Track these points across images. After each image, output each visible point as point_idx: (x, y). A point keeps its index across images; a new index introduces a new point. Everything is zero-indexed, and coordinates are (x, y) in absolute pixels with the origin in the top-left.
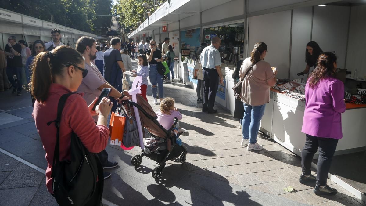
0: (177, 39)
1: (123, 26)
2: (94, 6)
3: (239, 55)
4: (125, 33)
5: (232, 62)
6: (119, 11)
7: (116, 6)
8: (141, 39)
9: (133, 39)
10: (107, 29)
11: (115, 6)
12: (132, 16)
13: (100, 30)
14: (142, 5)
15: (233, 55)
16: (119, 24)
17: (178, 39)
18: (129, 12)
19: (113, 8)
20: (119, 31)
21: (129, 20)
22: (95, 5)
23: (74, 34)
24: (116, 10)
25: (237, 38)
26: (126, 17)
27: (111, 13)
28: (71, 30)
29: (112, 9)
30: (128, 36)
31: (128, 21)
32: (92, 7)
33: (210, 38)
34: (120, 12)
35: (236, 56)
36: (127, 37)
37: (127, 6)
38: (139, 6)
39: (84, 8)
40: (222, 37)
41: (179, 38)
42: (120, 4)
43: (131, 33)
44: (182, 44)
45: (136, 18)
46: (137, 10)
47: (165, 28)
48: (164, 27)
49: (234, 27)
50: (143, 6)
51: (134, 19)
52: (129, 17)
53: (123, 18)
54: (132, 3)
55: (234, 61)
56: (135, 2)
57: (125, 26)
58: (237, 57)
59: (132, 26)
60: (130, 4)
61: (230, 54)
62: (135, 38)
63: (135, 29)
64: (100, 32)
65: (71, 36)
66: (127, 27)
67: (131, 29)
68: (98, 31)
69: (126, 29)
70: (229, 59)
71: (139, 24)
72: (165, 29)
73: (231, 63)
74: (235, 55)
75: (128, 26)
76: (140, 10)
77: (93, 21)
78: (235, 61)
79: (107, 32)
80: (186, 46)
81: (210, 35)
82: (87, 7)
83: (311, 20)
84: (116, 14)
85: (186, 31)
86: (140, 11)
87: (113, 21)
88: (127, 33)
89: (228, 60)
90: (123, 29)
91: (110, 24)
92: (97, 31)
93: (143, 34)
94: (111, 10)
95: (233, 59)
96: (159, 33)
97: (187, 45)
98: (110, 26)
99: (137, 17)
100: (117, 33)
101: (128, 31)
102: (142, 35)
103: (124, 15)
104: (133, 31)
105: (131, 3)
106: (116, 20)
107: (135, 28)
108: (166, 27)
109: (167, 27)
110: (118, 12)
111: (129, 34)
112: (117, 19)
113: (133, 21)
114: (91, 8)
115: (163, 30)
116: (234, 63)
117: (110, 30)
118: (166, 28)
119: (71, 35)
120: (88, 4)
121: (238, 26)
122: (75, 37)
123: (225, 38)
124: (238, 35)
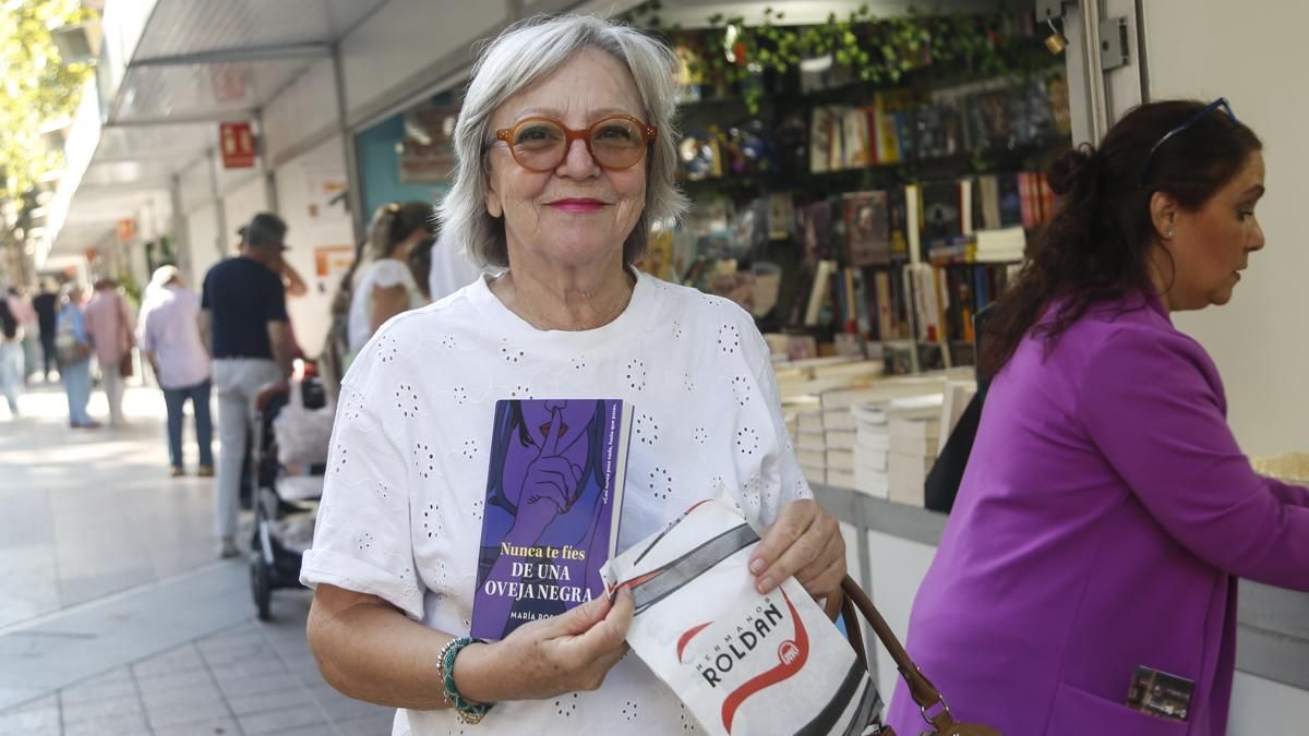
3: (918, 265)
5: (845, 342)
15: (853, 274)
25: (827, 148)
35: (882, 280)
40: (700, 154)
41: (345, 197)
47: (240, 140)
48: (232, 133)
55: (864, 325)
58: (896, 287)
61: (816, 268)
70: (811, 318)
73: (833, 354)
74: (869, 272)
78: (875, 323)
89: (800, 329)
93: (120, 224)
95: (851, 315)
108: (245, 127)
109: (252, 130)
115: (229, 159)
116: (875, 348)
121: (856, 7)
123: (727, 156)
124: (827, 127)
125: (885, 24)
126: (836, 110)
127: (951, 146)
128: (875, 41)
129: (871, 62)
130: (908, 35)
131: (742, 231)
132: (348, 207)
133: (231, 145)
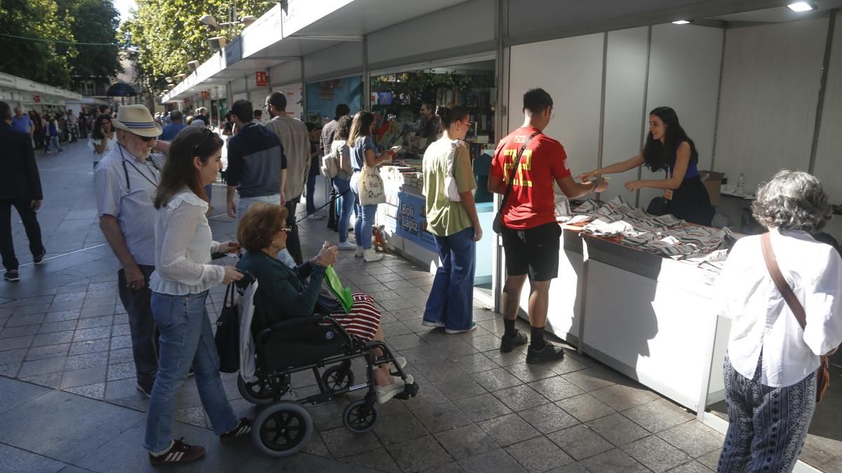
0: (298, 103)
1: (147, 74)
2: (71, 23)
4: (155, 89)
6: (137, 36)
7: (127, 23)
8: (195, 105)
9: (176, 103)
10: (107, 81)
11: (125, 25)
12: (171, 48)
13: (89, 82)
14: (196, 22)
16: (138, 67)
17: (300, 104)
18: (164, 40)
19: (121, 29)
20: (138, 84)
21: (163, 59)
22: (73, 19)
23: (20, 92)
24: (127, 33)
25: (441, 99)
26: (155, 51)
27: (116, 41)
28: (10, 81)
29: (118, 30)
30: (163, 96)
31: (161, 60)
32: (65, 23)
33: (376, 99)
34: (139, 40)
36: (159, 101)
37: (158, 24)
38: (190, 24)
39: (41, 25)
40: (405, 98)
41: (301, 102)
42: (138, 20)
43: (170, 89)
44: (310, 115)
45: (182, 54)
46: (184, 33)
47: (262, 77)
48: (259, 74)
49: (444, 73)
50: (202, 23)
51: (177, 56)
52: (164, 50)
53: (148, 52)
54: (171, 17)
56: (177, 14)
57: (154, 74)
59: (172, 74)
60: (166, 19)
62: (180, 103)
63: (182, 79)
64: (88, 88)
65: (12, 96)
66: (158, 76)
67: (170, 81)
68: (83, 85)
69: (156, 79)
71: (194, 67)
72: (262, 79)
75: (163, 72)
76: (193, 34)
77: (69, 59)
79: (107, 88)
80: (320, 119)
81: (378, 94)
82: (51, 23)
83: (645, 58)
84: (128, 43)
85: (319, 83)
86: (194, 36)
87: (121, 60)
88: (159, 91)
90: (148, 79)
91: (116, 67)
92: (81, 85)
93: (202, 92)
94: (116, 33)
96: (247, 89)
97: (323, 118)
98: (115, 73)
99: (183, 52)
100: (133, 90)
101: (161, 84)
102: (200, 95)
103: (149, 47)
104: (176, 85)
105: (168, 16)
106: (129, 59)
107: (181, 77)
108: (265, 73)
109: (267, 75)
110: (134, 40)
111: (166, 93)
112: (133, 56)
113: (173, 61)
114: (62, 27)
115: (257, 82)
117: (113, 82)
118: (264, 76)
119: (12, 93)
120: (54, 16)
122: (22, 100)
123: (412, 99)
124: (442, 94)
125: (459, 75)
126: (445, 89)
127: (475, 105)
128: (457, 80)
129: (455, 85)
130: (466, 79)
131: (417, 125)
132: (302, 105)
133: (259, 78)
